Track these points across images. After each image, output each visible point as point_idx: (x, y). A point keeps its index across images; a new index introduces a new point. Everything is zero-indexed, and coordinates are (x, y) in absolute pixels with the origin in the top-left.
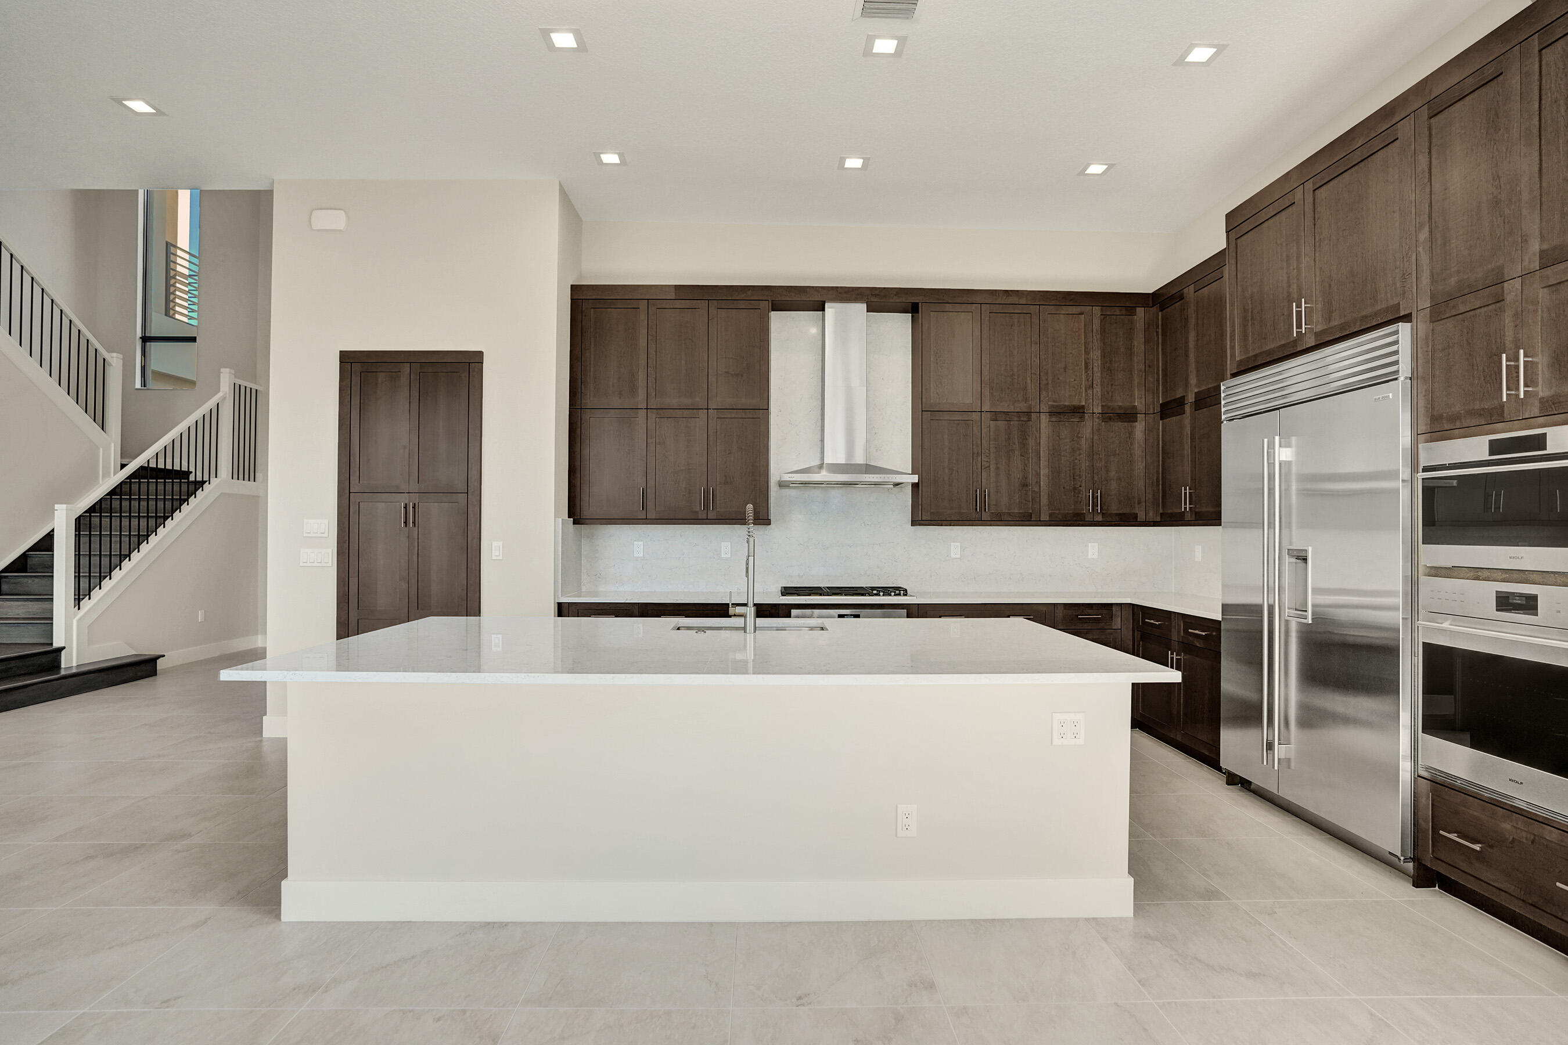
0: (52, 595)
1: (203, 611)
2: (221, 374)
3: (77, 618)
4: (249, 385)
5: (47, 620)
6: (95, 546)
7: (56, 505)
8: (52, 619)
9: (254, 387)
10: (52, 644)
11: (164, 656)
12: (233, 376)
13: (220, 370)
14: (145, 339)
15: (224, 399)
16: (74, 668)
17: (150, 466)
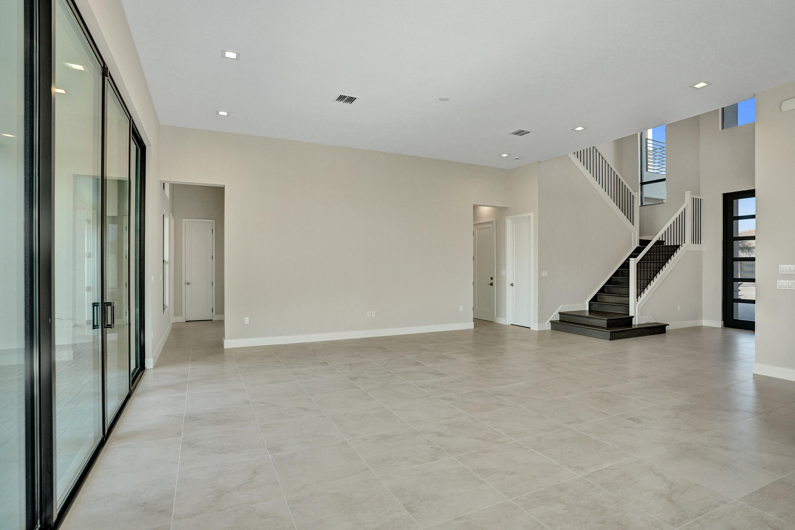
0: (629, 295)
1: (680, 306)
2: (685, 194)
3: (638, 305)
4: (697, 197)
5: (627, 305)
6: (642, 275)
7: (630, 258)
8: (629, 304)
9: (700, 198)
10: (629, 315)
11: (669, 325)
12: (691, 194)
13: (685, 192)
14: (642, 184)
15: (687, 205)
16: (637, 325)
17: (660, 240)
